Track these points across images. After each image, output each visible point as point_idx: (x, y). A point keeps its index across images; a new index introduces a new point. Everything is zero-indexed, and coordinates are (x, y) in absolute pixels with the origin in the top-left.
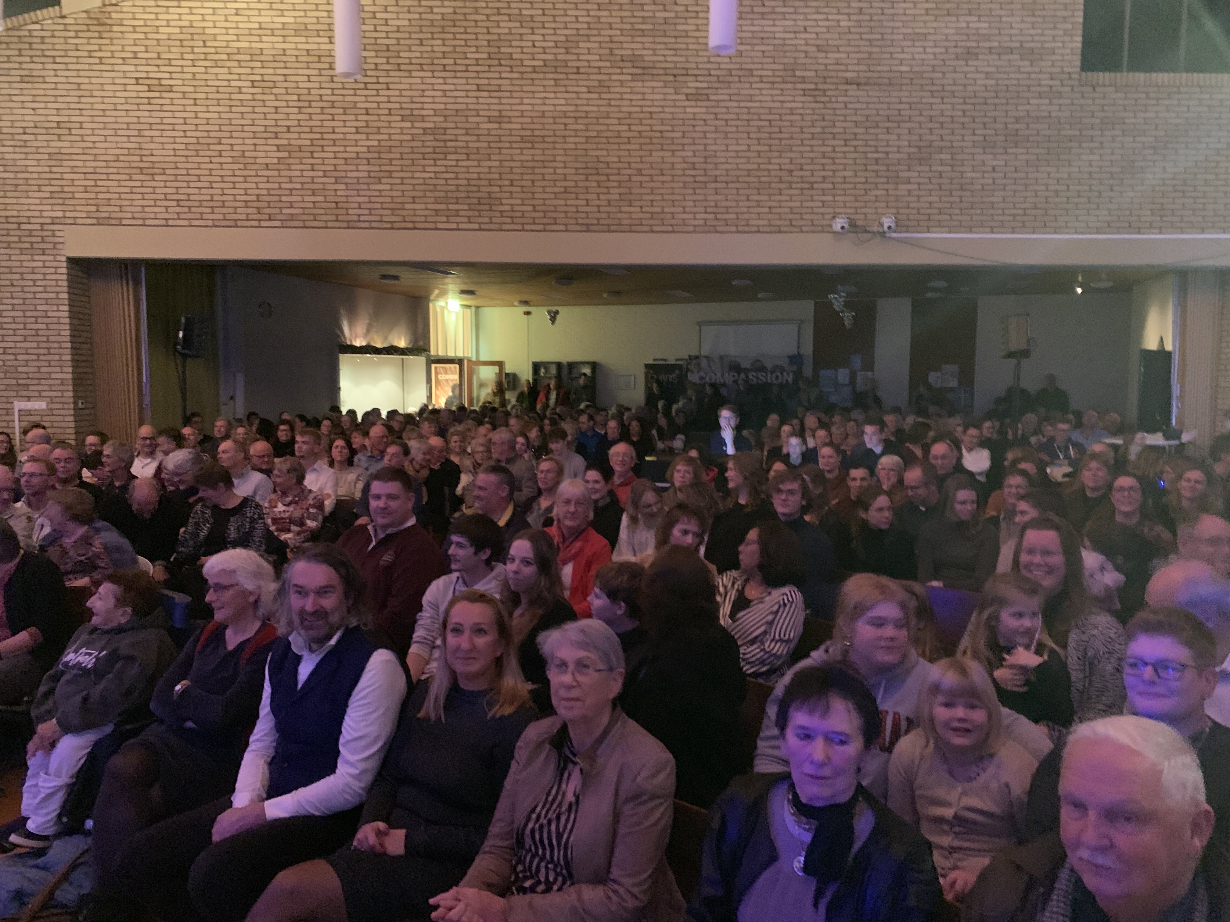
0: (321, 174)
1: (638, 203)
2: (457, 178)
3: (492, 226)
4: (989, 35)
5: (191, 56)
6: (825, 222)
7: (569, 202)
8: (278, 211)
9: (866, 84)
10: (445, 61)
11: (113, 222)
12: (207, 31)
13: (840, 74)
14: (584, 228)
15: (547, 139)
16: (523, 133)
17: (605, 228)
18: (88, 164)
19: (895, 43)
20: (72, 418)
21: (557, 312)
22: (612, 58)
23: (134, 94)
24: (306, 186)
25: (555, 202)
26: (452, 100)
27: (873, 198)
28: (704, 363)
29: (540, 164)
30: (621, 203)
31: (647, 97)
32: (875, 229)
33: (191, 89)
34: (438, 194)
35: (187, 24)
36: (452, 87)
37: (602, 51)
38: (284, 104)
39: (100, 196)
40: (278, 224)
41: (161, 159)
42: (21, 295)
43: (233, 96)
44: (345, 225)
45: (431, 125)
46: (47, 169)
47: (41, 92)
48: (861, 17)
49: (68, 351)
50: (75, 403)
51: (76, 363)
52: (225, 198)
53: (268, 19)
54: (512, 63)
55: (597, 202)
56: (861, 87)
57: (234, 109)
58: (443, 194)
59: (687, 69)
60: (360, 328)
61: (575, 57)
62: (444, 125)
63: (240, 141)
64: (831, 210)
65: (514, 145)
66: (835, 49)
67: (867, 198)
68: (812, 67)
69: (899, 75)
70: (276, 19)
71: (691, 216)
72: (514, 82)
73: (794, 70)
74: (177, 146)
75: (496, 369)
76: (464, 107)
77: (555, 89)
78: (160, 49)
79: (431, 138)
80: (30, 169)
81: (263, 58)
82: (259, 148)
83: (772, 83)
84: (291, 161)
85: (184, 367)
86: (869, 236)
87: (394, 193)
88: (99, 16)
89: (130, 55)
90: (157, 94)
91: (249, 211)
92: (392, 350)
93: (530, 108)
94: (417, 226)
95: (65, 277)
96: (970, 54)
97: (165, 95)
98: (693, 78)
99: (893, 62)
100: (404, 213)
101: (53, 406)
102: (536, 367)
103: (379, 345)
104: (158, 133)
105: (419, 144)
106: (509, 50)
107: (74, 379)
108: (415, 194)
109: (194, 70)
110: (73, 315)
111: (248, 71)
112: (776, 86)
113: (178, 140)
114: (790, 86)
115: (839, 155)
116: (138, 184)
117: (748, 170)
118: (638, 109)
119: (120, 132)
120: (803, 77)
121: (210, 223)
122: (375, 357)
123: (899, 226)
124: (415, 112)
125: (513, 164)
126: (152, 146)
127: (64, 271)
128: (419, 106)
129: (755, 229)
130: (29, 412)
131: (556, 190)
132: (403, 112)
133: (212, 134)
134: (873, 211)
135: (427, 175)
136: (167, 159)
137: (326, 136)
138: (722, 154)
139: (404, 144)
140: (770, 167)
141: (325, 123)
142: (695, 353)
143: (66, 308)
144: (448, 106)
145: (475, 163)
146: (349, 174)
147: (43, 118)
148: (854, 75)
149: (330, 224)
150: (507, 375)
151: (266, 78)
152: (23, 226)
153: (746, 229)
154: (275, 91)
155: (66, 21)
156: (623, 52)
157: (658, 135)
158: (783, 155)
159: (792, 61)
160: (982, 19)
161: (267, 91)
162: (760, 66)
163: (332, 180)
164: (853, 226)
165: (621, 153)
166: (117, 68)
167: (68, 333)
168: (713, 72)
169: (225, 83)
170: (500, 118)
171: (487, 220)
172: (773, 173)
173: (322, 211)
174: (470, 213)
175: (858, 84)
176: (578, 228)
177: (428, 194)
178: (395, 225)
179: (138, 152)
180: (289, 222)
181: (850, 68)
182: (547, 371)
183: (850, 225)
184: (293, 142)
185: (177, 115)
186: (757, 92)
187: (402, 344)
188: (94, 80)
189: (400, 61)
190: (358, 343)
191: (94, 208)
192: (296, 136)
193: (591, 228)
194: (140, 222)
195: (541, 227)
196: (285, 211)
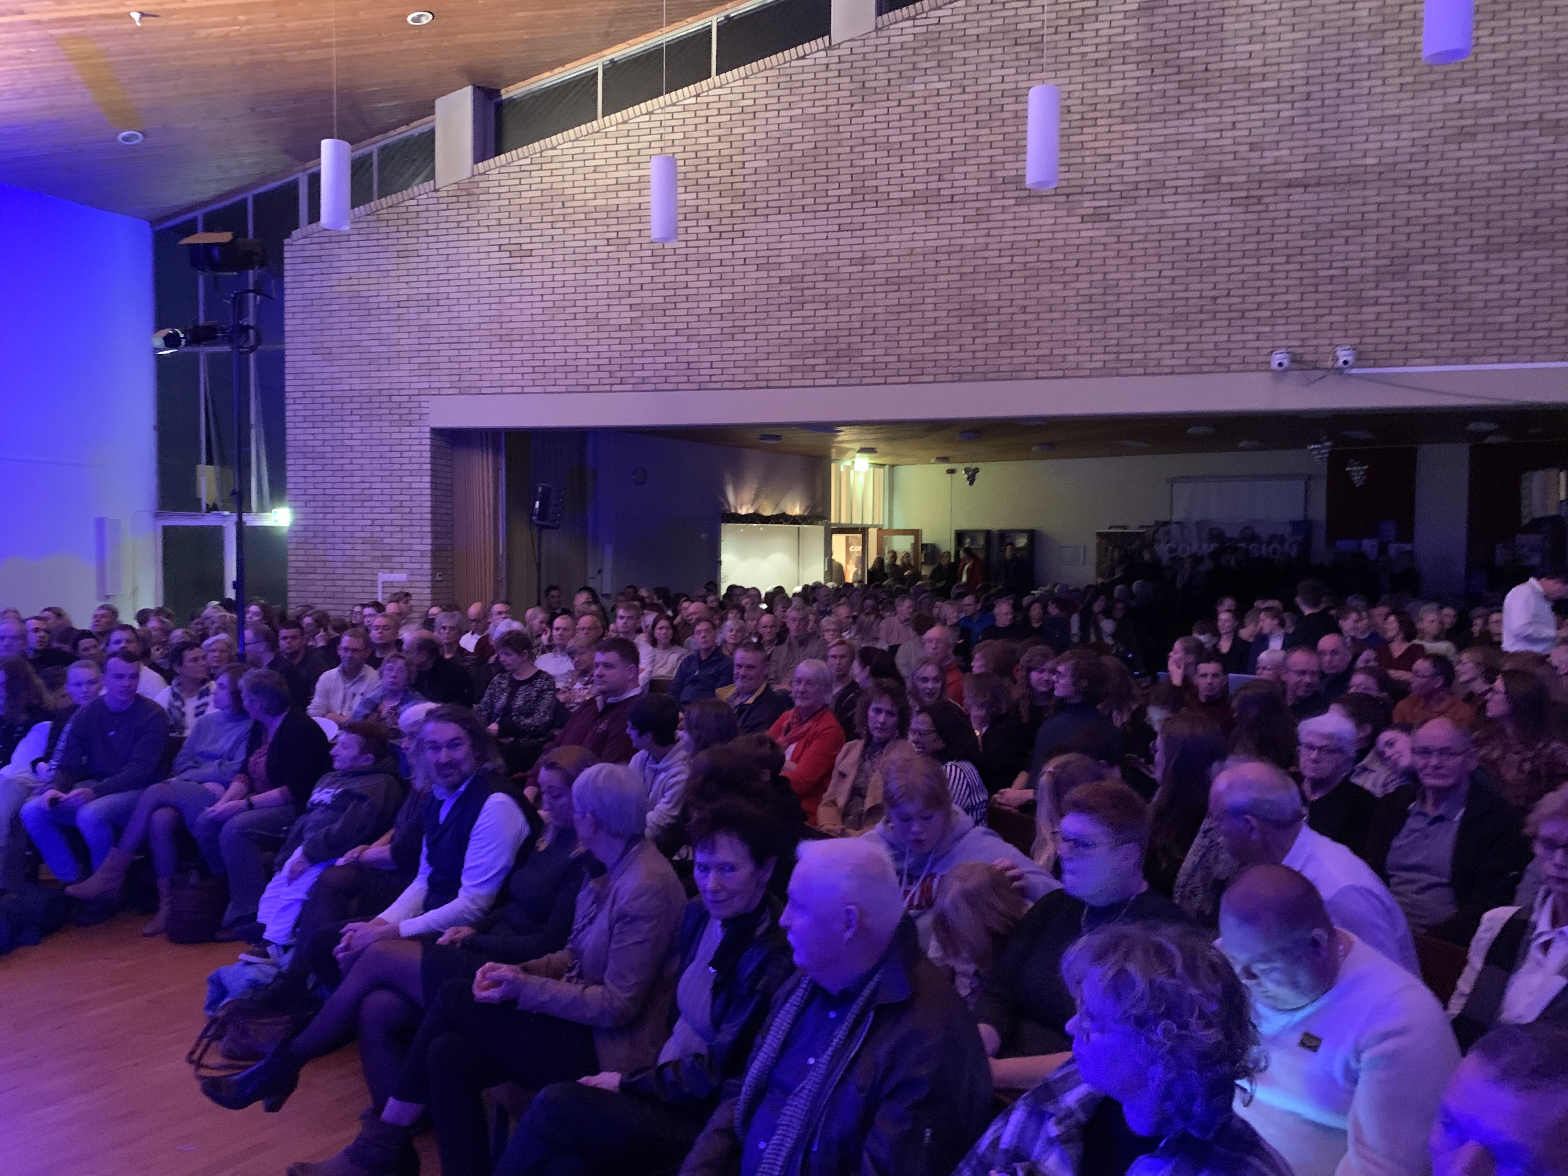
0: (673, 332)
1: (1020, 346)
2: (814, 330)
3: (852, 381)
4: (1493, 109)
5: (550, 219)
6: (1261, 359)
7: (939, 349)
8: (629, 374)
9: (1318, 184)
10: (804, 202)
11: (473, 391)
12: (566, 192)
13: (1281, 176)
14: (956, 377)
15: (915, 280)
16: (889, 274)
17: (981, 376)
18: (454, 334)
19: (1355, 131)
20: (428, 591)
21: (976, 471)
22: (993, 181)
23: (497, 261)
24: (658, 347)
25: (923, 350)
26: (811, 244)
27: (1326, 326)
28: (1175, 530)
29: (907, 308)
30: (1000, 347)
31: (1033, 222)
32: (1330, 364)
33: (550, 252)
34: (793, 349)
35: (547, 186)
36: (812, 230)
37: (981, 175)
38: (638, 260)
39: (463, 365)
40: (630, 387)
41: (519, 325)
42: (389, 467)
43: (589, 256)
44: (696, 386)
45: (788, 273)
46: (416, 341)
47: (414, 266)
48: (1310, 104)
49: (429, 523)
50: (433, 575)
51: (436, 535)
52: (578, 362)
53: (625, 174)
54: (877, 197)
55: (973, 348)
56: (1310, 189)
57: (589, 269)
58: (799, 348)
59: (1083, 186)
60: (747, 494)
61: (949, 184)
62: (802, 272)
63: (594, 303)
64: (1269, 344)
65: (878, 289)
66: (1274, 145)
67: (1318, 327)
68: (1242, 170)
69: (1362, 169)
70: (632, 173)
71: (1088, 358)
72: (880, 218)
73: (1219, 177)
74: (534, 311)
75: (910, 539)
76: (824, 250)
77: (925, 222)
78: (521, 214)
79: (788, 287)
80: (402, 342)
81: (619, 214)
82: (612, 308)
83: (1191, 194)
84: (643, 321)
85: (540, 538)
86: (1321, 373)
87: (748, 350)
88: (469, 186)
89: (495, 222)
90: (518, 260)
91: (601, 375)
92: (782, 519)
93: (897, 245)
94: (771, 384)
95: (428, 448)
96: (1463, 134)
97: (524, 260)
98: (1090, 196)
99: (1354, 154)
100: (758, 370)
101: (413, 578)
102: (960, 536)
103: (767, 512)
104: (517, 299)
105: (775, 294)
106: (875, 183)
107: (433, 551)
108: (770, 349)
109: (553, 232)
110: (434, 485)
111: (605, 229)
112: (1195, 197)
113: (535, 305)
114: (1214, 196)
115: (1278, 275)
116: (498, 351)
117: (1160, 300)
118: (1024, 237)
119: (482, 301)
120: (1231, 184)
121: (563, 389)
122: (761, 527)
123: (1361, 358)
124: (771, 260)
125: (876, 310)
126: (512, 312)
127: (428, 442)
128: (776, 252)
129: (1169, 370)
130: (391, 584)
131: (924, 336)
132: (758, 261)
133: (568, 297)
134: (1327, 342)
135: (783, 328)
136: (525, 325)
137: (678, 292)
138: (1127, 283)
139: (759, 295)
140: (1187, 295)
141: (678, 279)
142: (1163, 517)
143: (428, 479)
144: (807, 251)
145: (835, 312)
146: (702, 332)
147: (415, 291)
148: (1300, 175)
149: (681, 386)
150: (924, 546)
151: (621, 235)
152: (394, 399)
153: (1157, 370)
154: (629, 247)
155: (439, 194)
156: (1005, 173)
157: (1047, 265)
158: (1205, 279)
159: (1216, 165)
160: (1480, 89)
161: (623, 248)
162: (1174, 175)
163: (685, 339)
164: (1297, 361)
165: (1002, 289)
166: (482, 236)
167: (429, 504)
168: (1114, 188)
169: (582, 243)
170: (863, 260)
171: (846, 374)
172: (1191, 302)
173: (674, 373)
174: (827, 368)
175: (1306, 186)
176: (949, 377)
177: (783, 349)
178: (748, 385)
179: (498, 319)
180: (640, 386)
181: (1294, 167)
182: (973, 541)
183: (1293, 361)
184: (645, 301)
185: (535, 279)
186: (1171, 206)
187: (796, 510)
188: (461, 250)
189: (756, 205)
190: (743, 511)
191: (456, 378)
192: (649, 293)
193: (964, 377)
194: (498, 390)
195: (906, 379)
196: (636, 374)
